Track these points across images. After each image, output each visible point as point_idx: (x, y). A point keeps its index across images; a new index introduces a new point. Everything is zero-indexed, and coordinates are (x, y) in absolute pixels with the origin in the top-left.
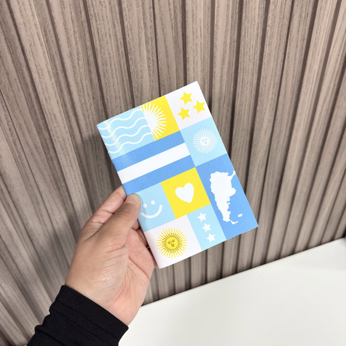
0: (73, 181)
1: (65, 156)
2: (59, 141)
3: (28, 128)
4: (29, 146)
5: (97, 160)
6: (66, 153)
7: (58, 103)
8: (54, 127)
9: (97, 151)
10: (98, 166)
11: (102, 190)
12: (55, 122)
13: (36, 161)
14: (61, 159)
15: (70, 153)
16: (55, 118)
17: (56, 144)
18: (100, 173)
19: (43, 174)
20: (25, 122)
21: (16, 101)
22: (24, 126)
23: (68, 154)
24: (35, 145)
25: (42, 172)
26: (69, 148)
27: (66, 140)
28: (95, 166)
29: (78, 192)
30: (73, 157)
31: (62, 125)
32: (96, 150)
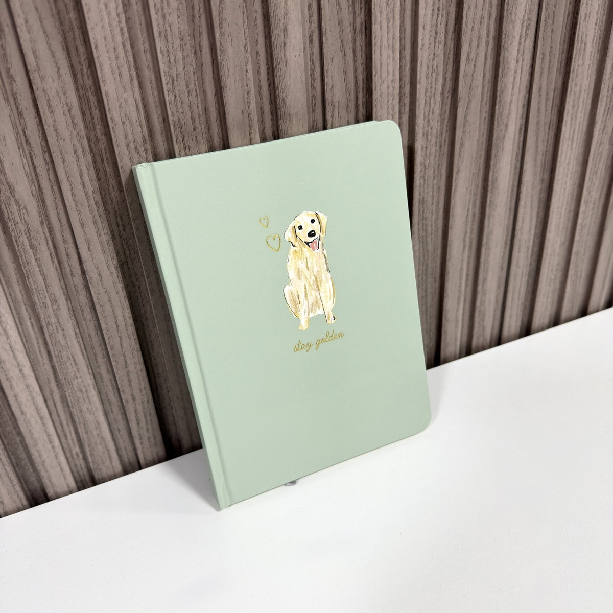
0: (564, 168)
1: (572, 119)
2: (574, 92)
3: (550, 62)
4: (540, 96)
5: (603, 133)
6: (574, 115)
7: (596, 24)
8: (578, 65)
9: (609, 116)
10: (600, 146)
11: (589, 192)
12: (582, 55)
13: (538, 123)
14: (566, 125)
15: (579, 115)
16: (585, 49)
17: (570, 96)
18: (599, 157)
19: (537, 150)
20: (551, 51)
21: (554, 12)
22: (547, 57)
23: (576, 117)
24: (547, 94)
25: (537, 147)
26: (581, 107)
27: (583, 93)
28: (597, 143)
29: (562, 190)
30: (580, 123)
31: (587, 63)
32: (608, 114)
